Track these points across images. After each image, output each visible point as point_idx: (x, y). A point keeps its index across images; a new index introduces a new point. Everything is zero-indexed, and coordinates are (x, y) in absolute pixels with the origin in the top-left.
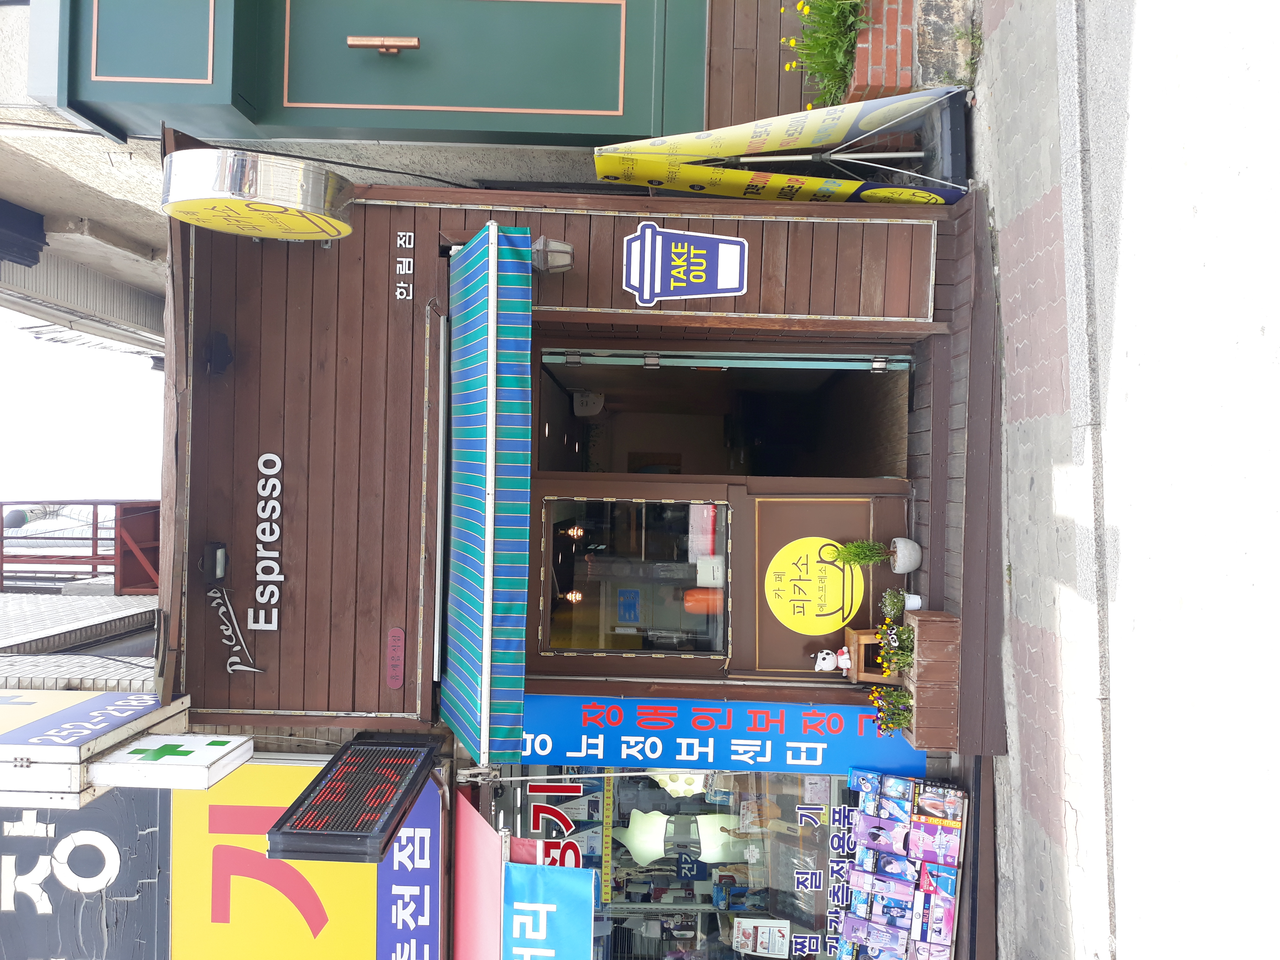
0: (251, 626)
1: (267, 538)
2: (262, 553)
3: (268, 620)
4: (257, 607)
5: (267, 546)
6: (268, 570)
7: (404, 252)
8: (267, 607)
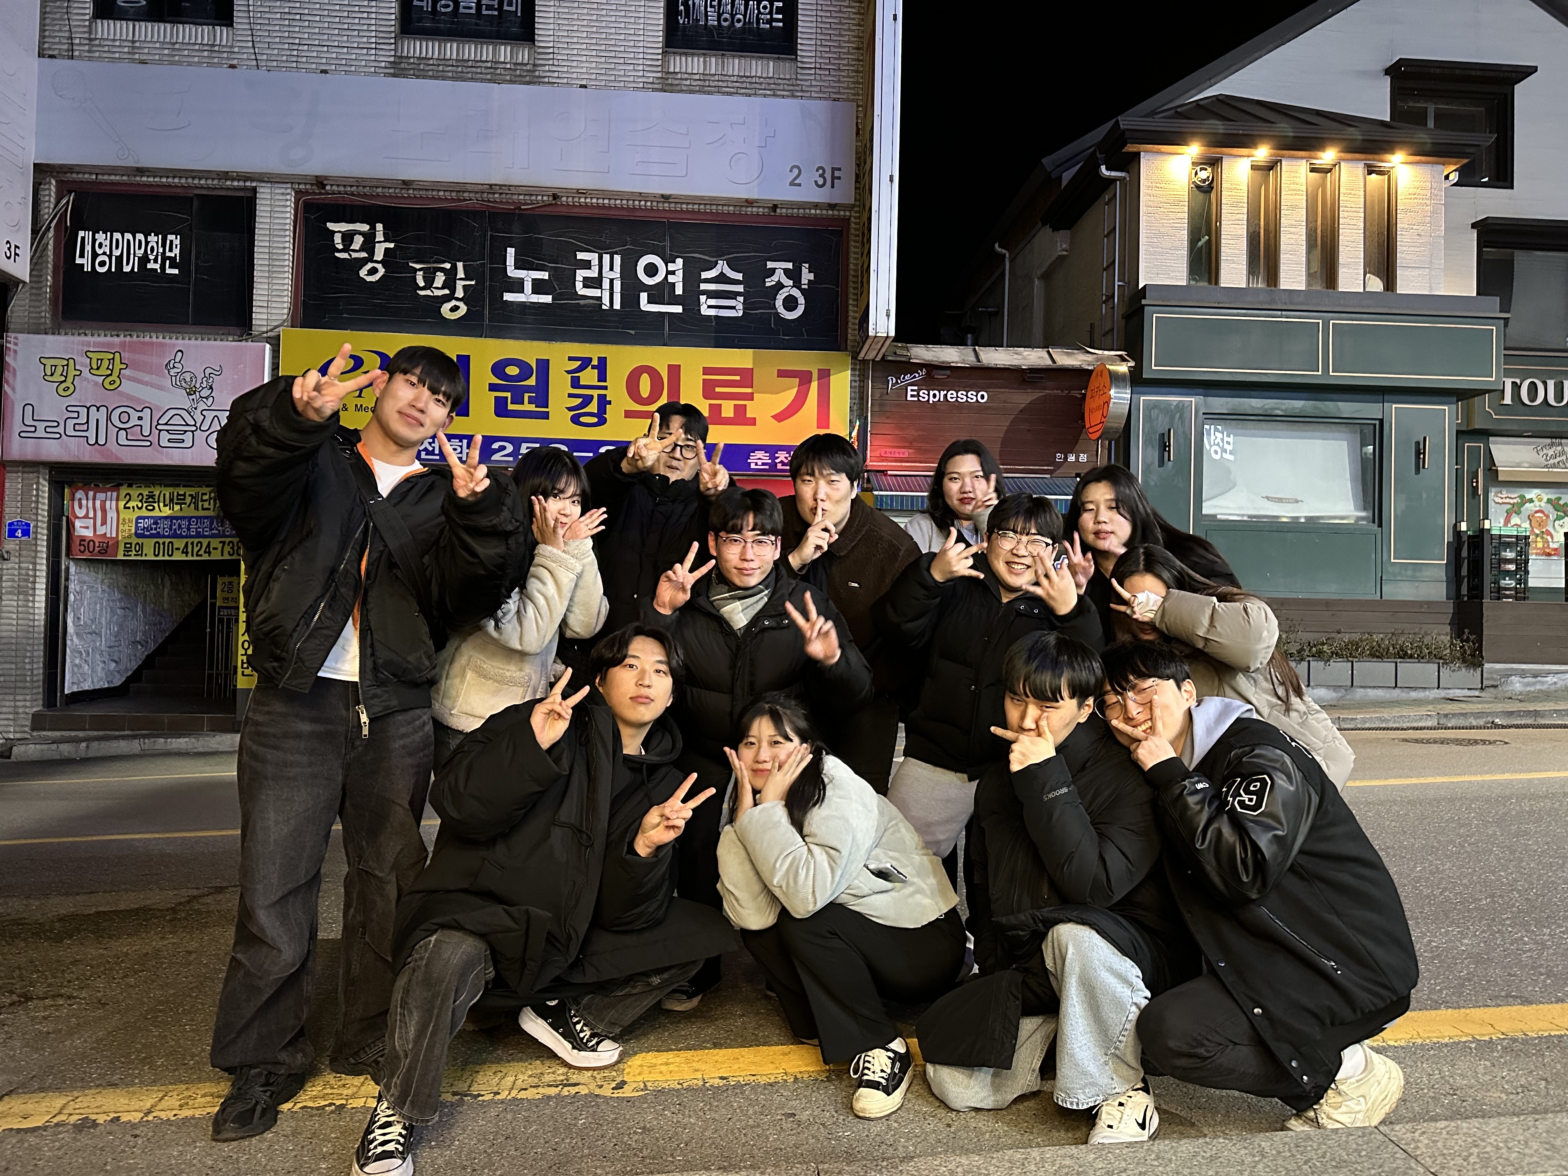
0: (909, 388)
1: (949, 396)
2: (943, 393)
3: (912, 396)
4: (918, 391)
5: (946, 396)
6: (934, 396)
7: (1077, 457)
8: (918, 395)
